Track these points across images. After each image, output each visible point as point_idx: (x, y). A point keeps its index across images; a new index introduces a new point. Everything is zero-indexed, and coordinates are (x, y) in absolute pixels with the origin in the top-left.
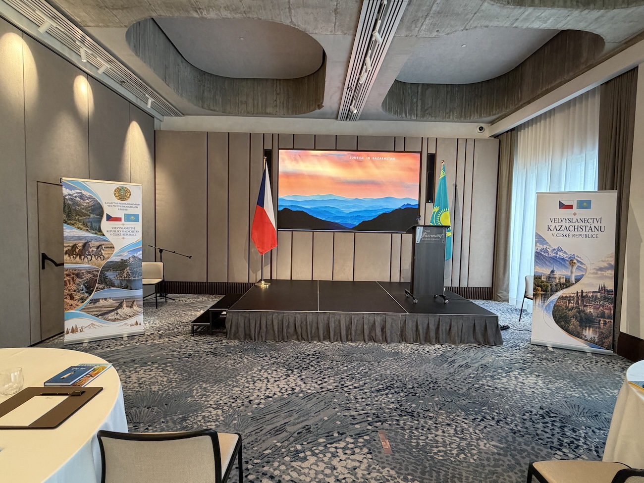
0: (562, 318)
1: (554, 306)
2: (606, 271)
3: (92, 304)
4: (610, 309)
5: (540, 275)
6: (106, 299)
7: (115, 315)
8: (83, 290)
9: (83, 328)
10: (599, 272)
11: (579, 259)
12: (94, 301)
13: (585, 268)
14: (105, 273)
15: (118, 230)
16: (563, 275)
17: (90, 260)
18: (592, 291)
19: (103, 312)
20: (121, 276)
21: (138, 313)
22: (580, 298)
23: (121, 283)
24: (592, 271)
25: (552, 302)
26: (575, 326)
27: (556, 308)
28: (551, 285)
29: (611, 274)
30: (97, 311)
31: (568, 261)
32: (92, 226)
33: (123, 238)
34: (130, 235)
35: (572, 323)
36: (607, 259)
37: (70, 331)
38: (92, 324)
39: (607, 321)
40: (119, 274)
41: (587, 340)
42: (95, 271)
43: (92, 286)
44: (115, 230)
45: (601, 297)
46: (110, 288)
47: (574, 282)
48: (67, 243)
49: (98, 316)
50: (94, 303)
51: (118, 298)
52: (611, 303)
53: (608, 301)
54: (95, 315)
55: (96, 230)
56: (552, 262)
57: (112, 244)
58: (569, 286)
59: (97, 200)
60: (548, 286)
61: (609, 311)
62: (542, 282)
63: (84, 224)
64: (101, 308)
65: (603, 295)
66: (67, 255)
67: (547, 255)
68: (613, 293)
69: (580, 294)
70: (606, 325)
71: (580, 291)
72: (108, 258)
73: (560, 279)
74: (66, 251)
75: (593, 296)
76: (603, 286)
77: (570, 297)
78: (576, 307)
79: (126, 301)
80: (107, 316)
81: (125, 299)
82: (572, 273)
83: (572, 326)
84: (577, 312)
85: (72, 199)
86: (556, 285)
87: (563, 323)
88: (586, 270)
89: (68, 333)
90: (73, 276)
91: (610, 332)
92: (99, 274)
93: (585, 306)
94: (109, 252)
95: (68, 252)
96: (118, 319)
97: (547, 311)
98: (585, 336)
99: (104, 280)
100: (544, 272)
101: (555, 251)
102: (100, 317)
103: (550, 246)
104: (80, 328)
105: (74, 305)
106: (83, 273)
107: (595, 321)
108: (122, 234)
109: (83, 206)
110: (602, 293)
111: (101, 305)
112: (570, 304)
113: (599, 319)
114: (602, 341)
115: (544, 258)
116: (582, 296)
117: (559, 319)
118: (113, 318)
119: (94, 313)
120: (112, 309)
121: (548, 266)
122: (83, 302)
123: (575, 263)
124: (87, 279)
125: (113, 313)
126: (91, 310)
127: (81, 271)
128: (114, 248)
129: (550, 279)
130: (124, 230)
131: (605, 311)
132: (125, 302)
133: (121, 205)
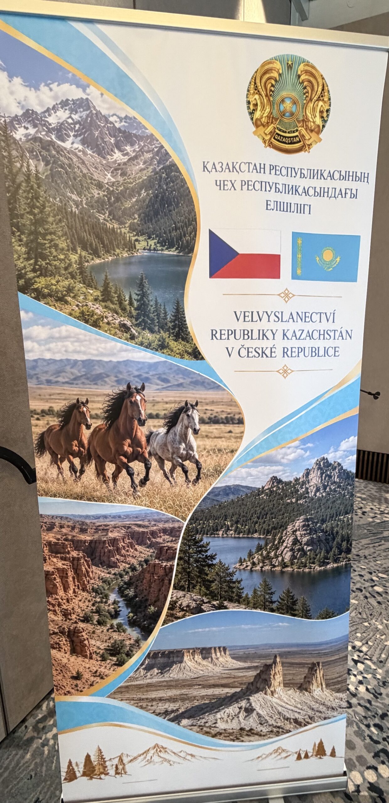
3: (156, 671)
6: (206, 652)
7: (242, 715)
8: (116, 615)
9: (125, 760)
12: (161, 660)
14: (205, 540)
15: (264, 325)
17: (144, 482)
19: (196, 703)
20: (268, 557)
21: (330, 713)
23: (266, 586)
30: (172, 700)
32: (142, 307)
33: (285, 372)
34: (315, 352)
37: (79, 770)
38: (159, 749)
40: (259, 548)
42: (165, 531)
43: (152, 598)
44: (249, 326)
46: (221, 607)
48: (40, 398)
49: (177, 719)
50: (164, 668)
51: (252, 651)
54: (166, 713)
55: (162, 327)
57: (232, 403)
59: (167, 147)
63: (106, 297)
64: (190, 686)
66: (47, 457)
72: (218, 471)
74: (42, 437)
79: (283, 664)
80: (209, 718)
81: (282, 655)
85: (47, 146)
89: (71, 776)
90: (74, 554)
92: (178, 546)
94: (222, 444)
95: (48, 440)
96: (251, 732)
99: (201, 572)
102: (185, 722)
104: (116, 761)
105: (87, 675)
106: (114, 541)
108: (279, 352)
109: (100, 186)
111: (188, 675)
118: (234, 725)
119: (162, 707)
120: (231, 691)
122: (120, 663)
124: (133, 569)
125: (232, 709)
126: (153, 695)
127: (106, 530)
128: (241, 422)
130: (291, 327)
132: (279, 668)
133: (281, 180)
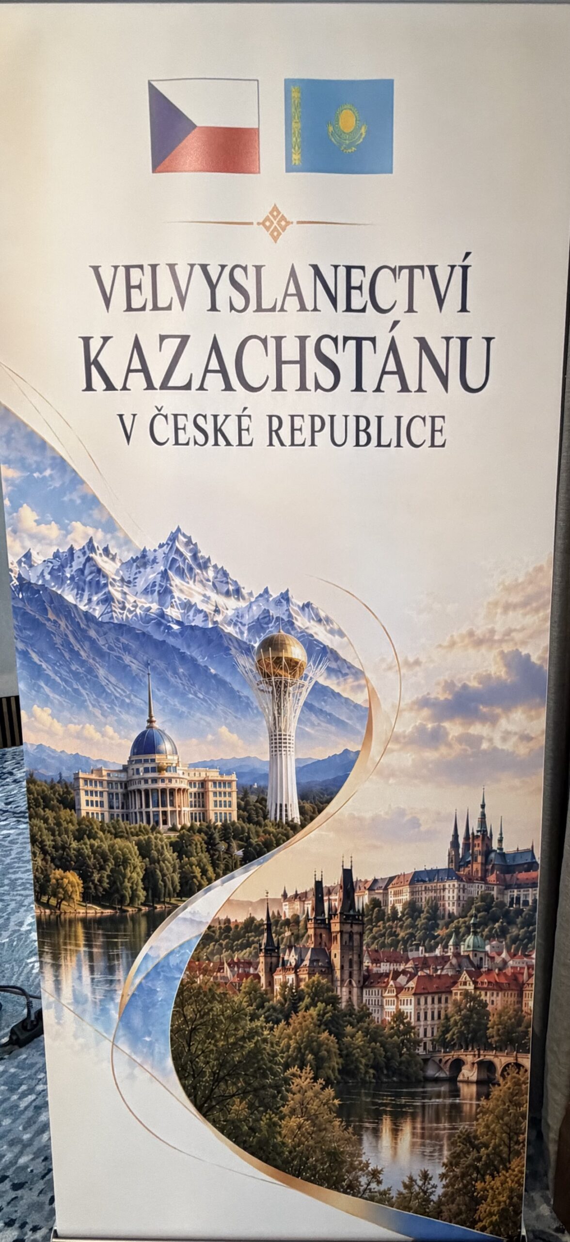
0: (234, 1072)
1: (181, 1002)
2: (493, 720)
4: (516, 985)
5: (67, 775)
10: (454, 729)
11: (321, 634)
13: (360, 698)
16: (225, 768)
18: (409, 870)
22: (336, 927)
24: (408, 724)
25: (159, 970)
26: (313, 1118)
27: (189, 1011)
28: (144, 850)
29: (526, 738)
31: (247, 650)
35: (293, 1101)
36: (500, 625)
39: (501, 1060)
41: (383, 1198)
45: (466, 906)
47: (295, 815)
52: (521, 945)
53: (503, 933)
56: (135, 666)
58: (268, 846)
60: (122, 861)
61: (511, 998)
62: (84, 831)
65: (476, 890)
67: (97, 612)
68: (537, 874)
69: (336, 900)
70: (496, 1092)
71: (332, 880)
73: (201, 798)
75: (413, 908)
76: (474, 827)
77: (272, 924)
78: (318, 994)
82: (277, 742)
83: (293, 1122)
84: (323, 1023)
86: (180, 847)
87: (238, 1107)
88: (367, 715)
91: (513, 1133)
93: (368, 981)
97: (135, 1038)
98: (375, 1175)
100: (94, 755)
101: (151, 575)
103: (110, 526)
107: (431, 1072)
110: (470, 880)
112: (278, 977)
113: (454, 1055)
114: (468, 1191)
115: (81, 635)
116: (349, 913)
117: (217, 1080)
121: (112, 700)
123: (293, 665)
129: (137, 805)
131: (486, 997)
